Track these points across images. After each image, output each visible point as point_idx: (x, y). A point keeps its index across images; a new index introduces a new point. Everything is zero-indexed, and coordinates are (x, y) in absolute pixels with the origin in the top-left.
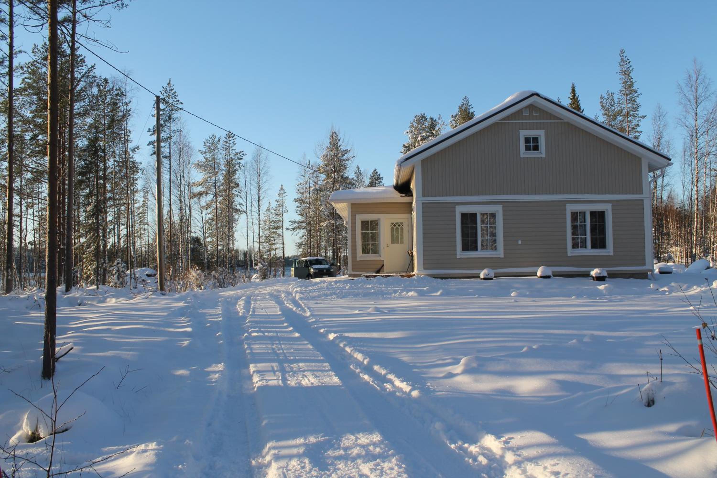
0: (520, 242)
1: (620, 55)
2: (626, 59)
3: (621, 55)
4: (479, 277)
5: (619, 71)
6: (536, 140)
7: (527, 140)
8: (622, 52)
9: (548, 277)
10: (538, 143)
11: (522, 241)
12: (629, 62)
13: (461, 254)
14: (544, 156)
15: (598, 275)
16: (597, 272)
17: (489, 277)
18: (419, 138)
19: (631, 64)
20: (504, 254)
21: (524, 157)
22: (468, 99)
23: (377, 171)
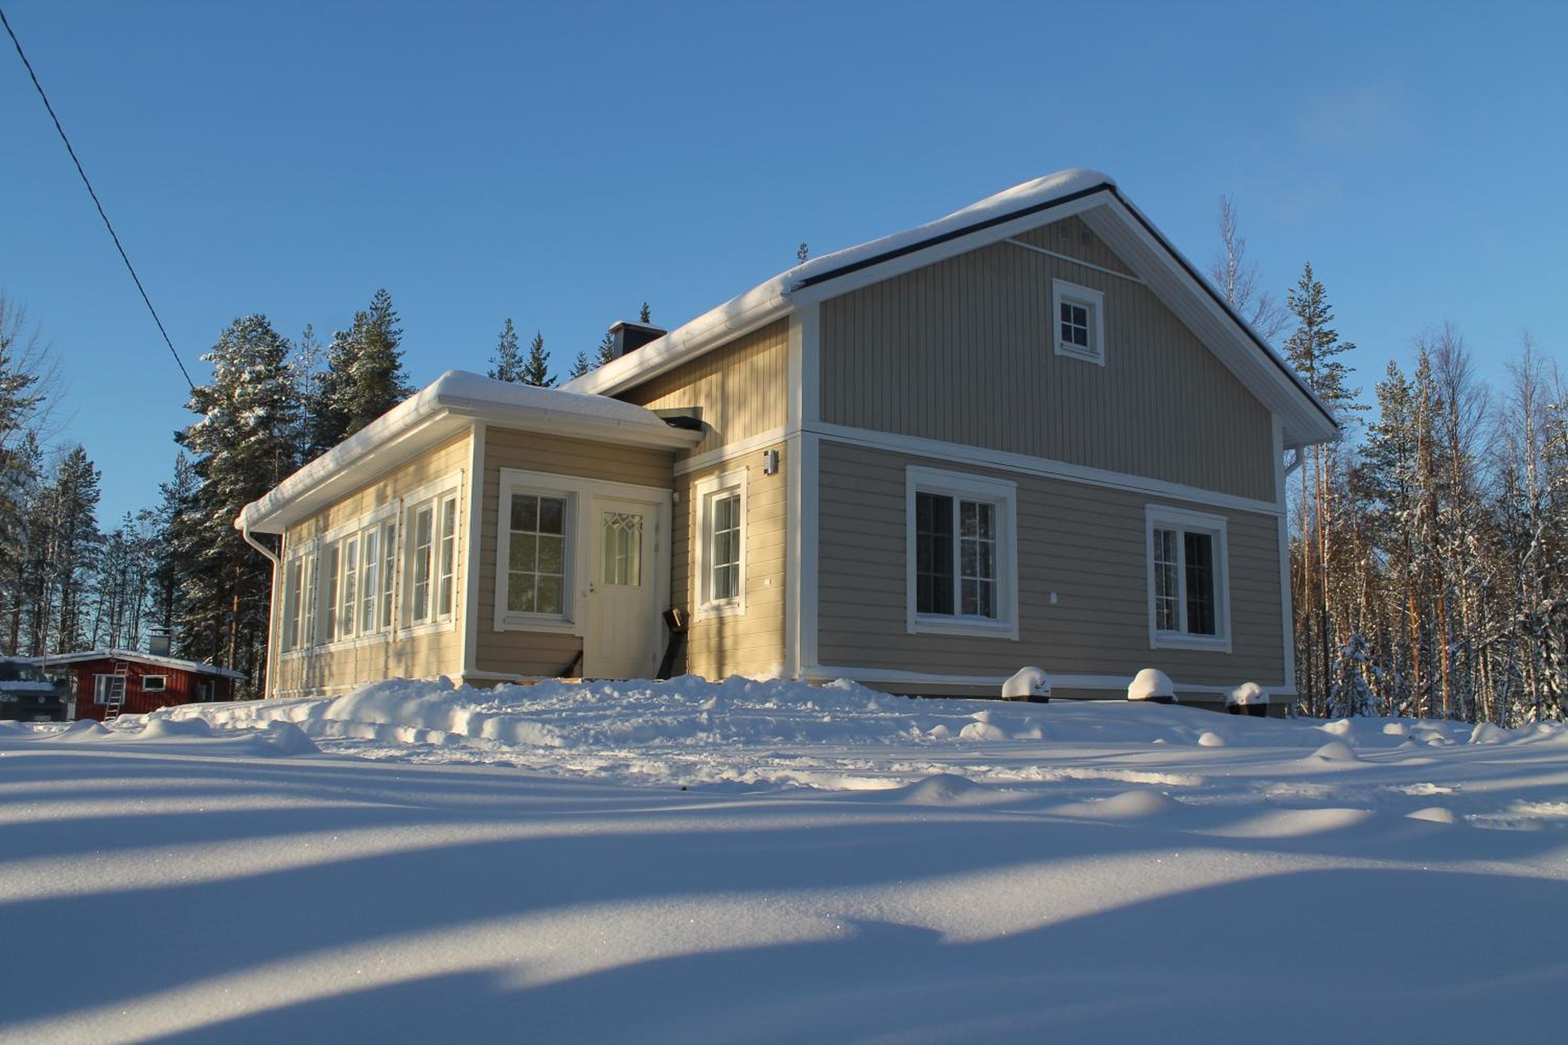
0: (1054, 599)
6: (1081, 315)
7: (1067, 312)
9: (1168, 700)
10: (1085, 324)
11: (1058, 594)
13: (919, 620)
14: (1101, 362)
15: (1254, 702)
16: (1253, 692)
17: (1040, 693)
20: (1021, 630)
21: (1062, 356)
22: (388, 296)
23: (85, 454)
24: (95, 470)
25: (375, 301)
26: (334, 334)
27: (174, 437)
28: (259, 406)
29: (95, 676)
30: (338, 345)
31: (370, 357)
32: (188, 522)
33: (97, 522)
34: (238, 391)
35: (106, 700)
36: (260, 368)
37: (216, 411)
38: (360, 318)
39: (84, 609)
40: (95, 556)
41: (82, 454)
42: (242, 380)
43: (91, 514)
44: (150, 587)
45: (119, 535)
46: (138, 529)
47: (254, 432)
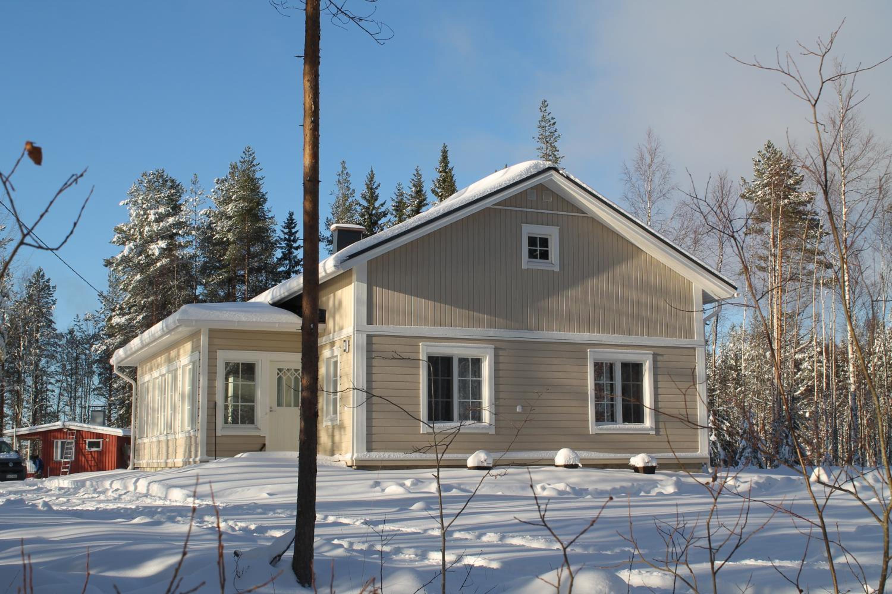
0: (519, 409)
1: (540, 109)
2: (550, 117)
3: (543, 109)
4: (465, 466)
5: (537, 135)
6: (544, 242)
7: (532, 241)
8: (545, 104)
9: (575, 466)
10: (547, 247)
11: (522, 406)
12: (554, 124)
13: (428, 425)
14: (557, 269)
17: (485, 465)
18: (152, 217)
19: (556, 126)
20: (496, 427)
21: (528, 269)
22: (253, 151)
23: (44, 273)
24: (52, 284)
25: (244, 156)
26: (215, 180)
27: (104, 263)
28: (162, 240)
29: (53, 441)
30: (219, 189)
31: (243, 198)
32: (116, 327)
33: (55, 323)
34: (147, 229)
35: (62, 458)
36: (162, 210)
37: (131, 244)
38: (234, 167)
39: (50, 387)
40: (54, 349)
41: (41, 273)
42: (149, 220)
43: (51, 318)
44: (95, 370)
45: (71, 332)
46: (84, 327)
47: (158, 259)
